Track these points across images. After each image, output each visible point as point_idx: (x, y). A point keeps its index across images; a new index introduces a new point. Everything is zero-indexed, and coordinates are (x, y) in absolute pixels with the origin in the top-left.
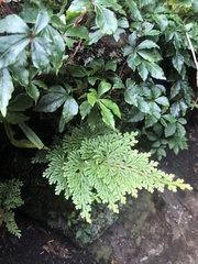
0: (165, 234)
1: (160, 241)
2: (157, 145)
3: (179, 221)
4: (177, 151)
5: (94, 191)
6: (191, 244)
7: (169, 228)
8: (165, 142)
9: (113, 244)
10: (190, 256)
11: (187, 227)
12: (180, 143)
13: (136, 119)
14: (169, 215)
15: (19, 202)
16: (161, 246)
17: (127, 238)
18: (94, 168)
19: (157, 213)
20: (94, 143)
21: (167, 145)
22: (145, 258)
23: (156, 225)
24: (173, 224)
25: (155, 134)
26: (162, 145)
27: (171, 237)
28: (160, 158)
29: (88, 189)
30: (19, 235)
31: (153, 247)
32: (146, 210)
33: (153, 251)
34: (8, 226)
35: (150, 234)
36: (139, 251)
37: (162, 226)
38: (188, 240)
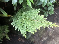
0: (47, 35)
1: (46, 36)
2: (46, 13)
3: (51, 32)
4: (51, 15)
5: (27, 28)
6: (54, 36)
7: (48, 33)
8: (48, 12)
9: (35, 38)
10: (53, 39)
11: (53, 33)
12: (52, 12)
13: (39, 4)
14: (48, 30)
15: (8, 31)
16: (46, 38)
17: (38, 36)
18: (26, 21)
19: (45, 30)
20: (26, 13)
21: (48, 13)
22: (43, 40)
23: (45, 33)
24: (49, 32)
25: (45, 10)
26: (47, 13)
27: (49, 35)
28: (46, 17)
29: (25, 28)
30: (9, 39)
31: (44, 38)
32: (43, 29)
33: (44, 39)
34: (6, 37)
35: (44, 35)
36: (41, 39)
37: (47, 33)
38: (53, 36)
